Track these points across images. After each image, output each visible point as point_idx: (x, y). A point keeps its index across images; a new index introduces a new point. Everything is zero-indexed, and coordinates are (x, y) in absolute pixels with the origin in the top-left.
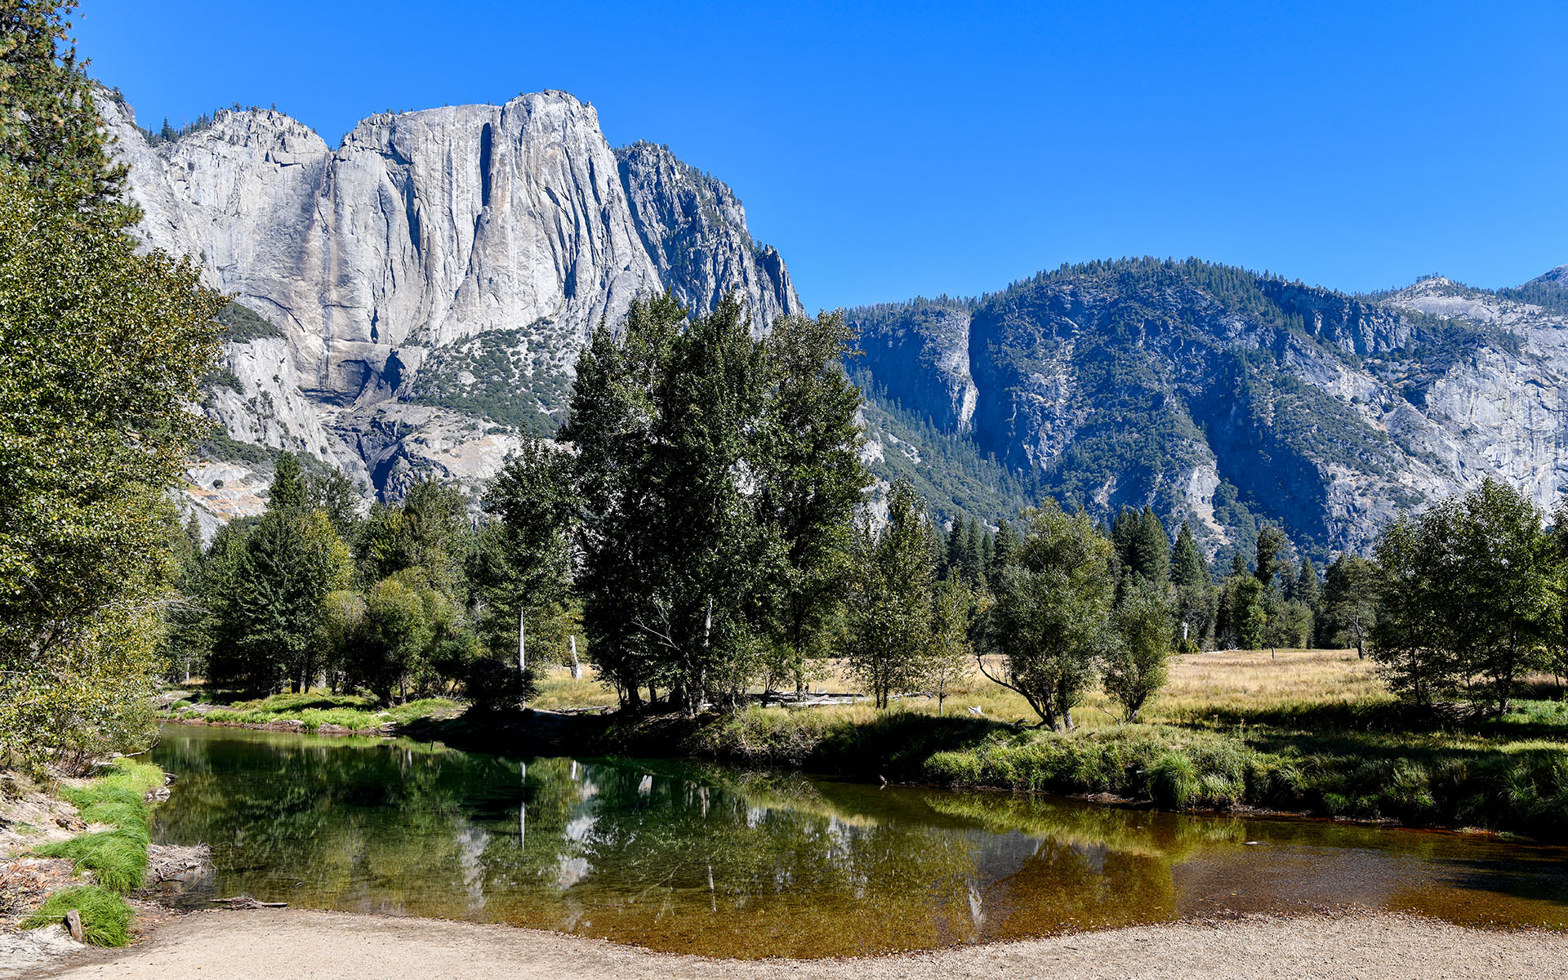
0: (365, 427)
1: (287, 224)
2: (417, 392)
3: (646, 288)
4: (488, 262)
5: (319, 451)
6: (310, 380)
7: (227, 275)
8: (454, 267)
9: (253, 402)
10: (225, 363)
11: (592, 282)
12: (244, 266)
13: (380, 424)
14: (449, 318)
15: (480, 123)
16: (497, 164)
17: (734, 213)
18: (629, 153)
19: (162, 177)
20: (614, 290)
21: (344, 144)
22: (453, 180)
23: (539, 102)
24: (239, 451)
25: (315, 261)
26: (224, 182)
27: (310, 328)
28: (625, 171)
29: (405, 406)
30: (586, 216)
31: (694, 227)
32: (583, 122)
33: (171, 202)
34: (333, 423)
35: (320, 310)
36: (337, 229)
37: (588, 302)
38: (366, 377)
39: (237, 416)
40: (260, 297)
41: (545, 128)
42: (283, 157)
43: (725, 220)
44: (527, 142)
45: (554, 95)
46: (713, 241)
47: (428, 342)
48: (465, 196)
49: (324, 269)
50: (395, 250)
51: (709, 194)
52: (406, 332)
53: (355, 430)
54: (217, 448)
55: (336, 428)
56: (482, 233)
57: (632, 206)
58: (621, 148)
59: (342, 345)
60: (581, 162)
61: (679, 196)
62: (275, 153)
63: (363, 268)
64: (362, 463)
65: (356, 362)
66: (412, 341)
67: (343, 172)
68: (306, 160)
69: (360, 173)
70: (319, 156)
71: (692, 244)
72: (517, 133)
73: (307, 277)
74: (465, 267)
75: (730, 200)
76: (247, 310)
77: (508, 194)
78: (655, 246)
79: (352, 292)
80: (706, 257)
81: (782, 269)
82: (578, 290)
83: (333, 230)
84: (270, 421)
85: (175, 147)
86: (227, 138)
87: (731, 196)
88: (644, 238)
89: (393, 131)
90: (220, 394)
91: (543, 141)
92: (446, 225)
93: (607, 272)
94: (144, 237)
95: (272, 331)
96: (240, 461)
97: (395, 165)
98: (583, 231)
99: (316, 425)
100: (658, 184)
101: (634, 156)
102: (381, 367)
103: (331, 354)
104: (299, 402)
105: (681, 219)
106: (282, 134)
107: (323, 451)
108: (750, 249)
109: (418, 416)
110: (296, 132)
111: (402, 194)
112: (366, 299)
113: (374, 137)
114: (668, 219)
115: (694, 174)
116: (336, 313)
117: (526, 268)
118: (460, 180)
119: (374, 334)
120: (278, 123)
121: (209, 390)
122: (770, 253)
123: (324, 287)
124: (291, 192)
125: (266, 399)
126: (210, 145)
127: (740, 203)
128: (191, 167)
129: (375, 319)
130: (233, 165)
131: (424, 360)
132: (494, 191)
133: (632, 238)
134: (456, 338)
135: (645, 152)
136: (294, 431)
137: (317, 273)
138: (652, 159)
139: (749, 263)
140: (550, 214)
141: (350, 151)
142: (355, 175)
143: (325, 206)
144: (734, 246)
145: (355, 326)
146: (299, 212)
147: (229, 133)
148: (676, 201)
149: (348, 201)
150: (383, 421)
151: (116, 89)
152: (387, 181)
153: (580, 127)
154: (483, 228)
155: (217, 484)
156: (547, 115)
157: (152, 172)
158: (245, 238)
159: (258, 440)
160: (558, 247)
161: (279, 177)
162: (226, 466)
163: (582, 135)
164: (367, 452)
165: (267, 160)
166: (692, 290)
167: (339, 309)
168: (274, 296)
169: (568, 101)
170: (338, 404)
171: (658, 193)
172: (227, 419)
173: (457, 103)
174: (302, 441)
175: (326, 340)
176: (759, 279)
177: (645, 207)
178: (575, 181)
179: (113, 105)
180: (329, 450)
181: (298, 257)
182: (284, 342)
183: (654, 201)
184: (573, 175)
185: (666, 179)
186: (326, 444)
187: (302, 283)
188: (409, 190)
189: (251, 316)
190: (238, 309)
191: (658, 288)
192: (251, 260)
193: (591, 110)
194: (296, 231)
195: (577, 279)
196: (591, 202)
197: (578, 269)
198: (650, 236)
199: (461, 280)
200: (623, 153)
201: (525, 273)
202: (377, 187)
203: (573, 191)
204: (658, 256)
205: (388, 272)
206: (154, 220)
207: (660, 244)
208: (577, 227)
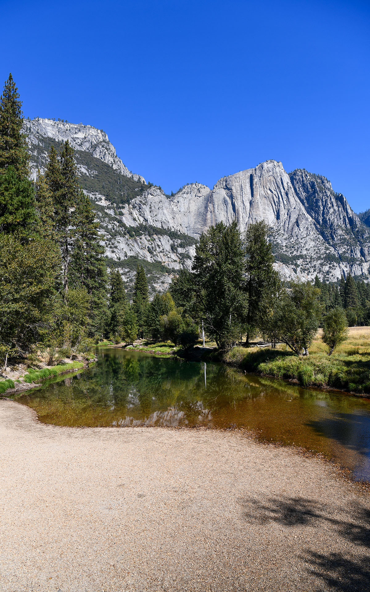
1: (201, 212)
3: (301, 213)
4: (254, 213)
7: (187, 229)
8: (245, 216)
10: (187, 252)
11: (285, 214)
14: (244, 231)
15: (249, 174)
16: (255, 185)
17: (327, 185)
18: (293, 173)
19: (171, 206)
20: (291, 215)
21: (214, 188)
22: (243, 192)
23: (265, 165)
25: (209, 221)
26: (186, 204)
28: (292, 179)
30: (281, 195)
31: (315, 192)
32: (278, 168)
33: (173, 212)
37: (284, 220)
39: (190, 266)
40: (196, 233)
41: (267, 171)
42: (199, 195)
43: (325, 188)
44: (263, 177)
45: (269, 161)
46: (321, 195)
48: (247, 196)
49: (211, 223)
50: (229, 214)
51: (319, 181)
56: (252, 205)
57: (295, 189)
58: (291, 173)
60: (279, 180)
61: (309, 183)
62: (197, 194)
67: (214, 196)
68: (205, 194)
69: (219, 195)
70: (208, 192)
71: (315, 197)
72: (259, 175)
73: (207, 226)
74: (248, 216)
75: (326, 181)
77: (258, 193)
78: (303, 200)
80: (319, 200)
81: (345, 200)
82: (281, 217)
83: (213, 212)
85: (174, 198)
86: (186, 193)
87: (326, 180)
88: (299, 198)
89: (226, 182)
90: (186, 261)
91: (267, 175)
92: (242, 205)
94: (167, 222)
97: (228, 191)
98: (281, 199)
100: (303, 181)
101: (295, 174)
105: (311, 190)
106: (199, 189)
108: (334, 195)
110: (202, 187)
111: (230, 198)
113: (221, 184)
114: (306, 191)
115: (314, 176)
117: (265, 213)
118: (245, 192)
120: (198, 186)
121: (183, 260)
122: (340, 195)
124: (202, 204)
126: (182, 195)
127: (329, 181)
128: (178, 202)
130: (188, 199)
132: (254, 193)
133: (296, 199)
135: (298, 172)
137: (209, 224)
138: (300, 174)
139: (333, 200)
140: (271, 196)
141: (216, 190)
142: (217, 196)
143: (210, 205)
144: (328, 195)
146: (204, 209)
147: (186, 191)
148: (309, 185)
149: (216, 203)
151: (159, 186)
152: (226, 196)
153: (278, 169)
156: (268, 168)
157: (168, 205)
158: (192, 218)
160: (274, 205)
161: (199, 200)
163: (278, 171)
165: (196, 196)
166: (316, 211)
168: (199, 233)
169: (273, 162)
171: (303, 184)
173: (243, 170)
176: (337, 204)
177: (299, 189)
178: (277, 185)
179: (159, 190)
181: (205, 220)
183: (302, 186)
184: (276, 184)
185: (305, 179)
188: (232, 197)
190: (189, 237)
191: (305, 213)
192: (193, 224)
193: (280, 163)
194: (204, 214)
195: (280, 214)
196: (282, 190)
197: (280, 211)
198: (301, 197)
199: (247, 220)
200: (291, 174)
201: (265, 215)
202: (223, 198)
203: (277, 188)
204: (304, 203)
205: (228, 221)
206: (169, 217)
207: (304, 199)
208: (279, 199)
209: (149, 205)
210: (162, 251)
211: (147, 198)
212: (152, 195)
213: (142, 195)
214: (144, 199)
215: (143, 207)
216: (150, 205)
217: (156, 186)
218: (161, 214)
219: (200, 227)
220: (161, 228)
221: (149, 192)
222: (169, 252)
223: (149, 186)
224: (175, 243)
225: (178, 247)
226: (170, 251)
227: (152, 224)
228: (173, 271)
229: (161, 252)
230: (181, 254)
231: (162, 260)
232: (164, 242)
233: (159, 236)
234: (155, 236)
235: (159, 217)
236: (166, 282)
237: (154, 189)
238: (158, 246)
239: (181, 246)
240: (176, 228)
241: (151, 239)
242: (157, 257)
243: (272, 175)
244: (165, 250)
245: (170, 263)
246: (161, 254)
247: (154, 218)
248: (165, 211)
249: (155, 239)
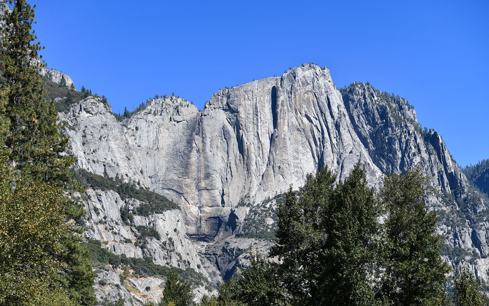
0: (219, 252)
1: (180, 151)
2: (244, 231)
3: (362, 162)
4: (278, 158)
5: (196, 267)
6: (192, 229)
7: (153, 180)
8: (261, 162)
9: (165, 243)
10: (152, 225)
11: (333, 162)
12: (161, 174)
13: (227, 250)
14: (259, 190)
15: (270, 87)
16: (280, 107)
17: (409, 113)
18: (348, 90)
19: (124, 136)
20: (345, 165)
21: (206, 108)
22: (259, 117)
23: (300, 72)
24: (158, 270)
25: (194, 168)
26: (151, 134)
27: (192, 202)
28: (347, 100)
29: (239, 239)
30: (327, 127)
31: (387, 124)
32: (322, 78)
33: (128, 148)
34: (204, 252)
35: (197, 193)
36: (204, 150)
38: (219, 226)
39: (157, 252)
40: (169, 189)
41: (303, 84)
42: (178, 118)
43: (404, 118)
44: (295, 93)
45: (307, 66)
46: (398, 131)
47: (249, 204)
48: (265, 125)
49: (198, 171)
50: (232, 158)
51: (394, 105)
52: (238, 200)
53: (215, 254)
54: (148, 269)
55: (205, 254)
56: (274, 143)
57: (352, 118)
58: (344, 88)
59: (207, 209)
60: (323, 99)
61: (377, 109)
62: (174, 117)
63: (216, 169)
64: (218, 272)
65: (214, 218)
66: (242, 204)
67: (206, 122)
68: (188, 118)
69: (213, 121)
70: (194, 115)
71: (387, 134)
72: (289, 89)
73: (190, 176)
74: (266, 162)
75: (407, 107)
76: (162, 196)
77: (286, 121)
78: (366, 138)
79: (211, 181)
80: (395, 140)
81: (440, 141)
83: (202, 151)
84: (172, 253)
86: (152, 112)
87: (407, 104)
88: (359, 135)
89: (228, 97)
90: (149, 241)
91: (303, 91)
92: (256, 141)
93: (340, 156)
94: (115, 165)
95: (173, 206)
96: (158, 276)
97: (230, 114)
98: (326, 135)
99: (194, 253)
100: (366, 104)
101: (351, 91)
102: (227, 219)
103: (202, 215)
104: (187, 241)
105: (379, 121)
106: (177, 107)
107: (199, 267)
108: (421, 133)
109: (245, 244)
110: (184, 105)
111: (234, 128)
112: (218, 184)
113: (219, 102)
114: (371, 122)
115: (385, 96)
116: (204, 193)
117: (297, 159)
118: (262, 117)
119: (223, 202)
120: (175, 102)
121: (144, 239)
122: (433, 133)
123: (198, 180)
124: (182, 135)
125: (171, 241)
126: (145, 117)
127: (412, 107)
128: (137, 129)
129: (223, 194)
130: (156, 125)
131: (248, 213)
132: (279, 121)
133: (353, 135)
134: (263, 200)
135: (357, 88)
136: (184, 257)
137: (195, 174)
138: (360, 91)
139: (420, 141)
140: (308, 129)
141: (209, 111)
142: (211, 122)
143: (198, 139)
144: (411, 132)
145: (213, 199)
146: (186, 144)
147: (153, 110)
148: (376, 112)
149: (208, 135)
150: (228, 248)
151: (103, 97)
152: (226, 123)
153: (321, 81)
154: (274, 140)
155: (148, 289)
156: (304, 77)
157: (119, 134)
158: (161, 160)
159: (167, 264)
160: (313, 146)
161: (176, 128)
162: (151, 279)
163: (323, 84)
164: (221, 266)
165: (171, 120)
166: (388, 160)
167: (206, 191)
168: (175, 188)
169: (314, 68)
170: (207, 241)
171: (365, 109)
172: (152, 254)
174: (188, 262)
175: (200, 208)
176: (427, 149)
177: (359, 118)
178: (320, 109)
179: (102, 104)
180: (202, 266)
181: (186, 166)
182: (179, 211)
183: (364, 113)
184: (319, 106)
185: (369, 101)
186: (200, 263)
187: (188, 180)
188: (237, 126)
189: (164, 199)
190: (158, 196)
191: (368, 161)
192: (164, 171)
193: (326, 71)
194: (185, 154)
195: (325, 162)
196: (329, 119)
197: (325, 156)
198: (362, 133)
199: (264, 169)
200: (345, 90)
201: (297, 161)
202: (222, 127)
203: (319, 114)
204: (368, 143)
205: (229, 170)
206: (120, 157)
207: (368, 137)
208: (323, 133)
209: (81, 130)
210: (103, 220)
211: (78, 117)
212: (88, 112)
213: (69, 110)
214: (72, 118)
215: (70, 134)
216: (84, 131)
217: (96, 96)
218: (104, 149)
219: (175, 178)
220: (103, 175)
221: (83, 106)
222: (117, 224)
223: (83, 94)
224: (130, 206)
225: (135, 213)
226: (119, 222)
227: (85, 167)
228: (122, 261)
229: (101, 222)
230: (139, 228)
231: (102, 238)
232: (107, 203)
233: (99, 191)
234: (90, 191)
235: (101, 155)
236: (108, 282)
237: (92, 101)
238: (96, 210)
239: (142, 211)
240: (132, 178)
241: (82, 196)
242: (92, 232)
243: (311, 91)
244: (108, 219)
245: (117, 244)
246: (101, 227)
247: (91, 157)
248: (113, 145)
249: (89, 197)
